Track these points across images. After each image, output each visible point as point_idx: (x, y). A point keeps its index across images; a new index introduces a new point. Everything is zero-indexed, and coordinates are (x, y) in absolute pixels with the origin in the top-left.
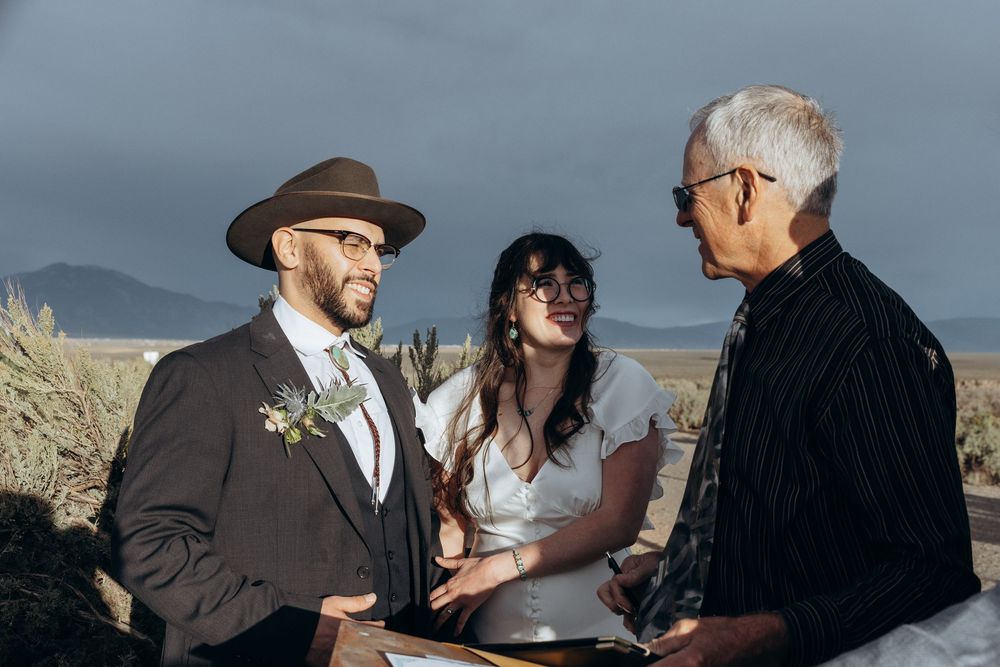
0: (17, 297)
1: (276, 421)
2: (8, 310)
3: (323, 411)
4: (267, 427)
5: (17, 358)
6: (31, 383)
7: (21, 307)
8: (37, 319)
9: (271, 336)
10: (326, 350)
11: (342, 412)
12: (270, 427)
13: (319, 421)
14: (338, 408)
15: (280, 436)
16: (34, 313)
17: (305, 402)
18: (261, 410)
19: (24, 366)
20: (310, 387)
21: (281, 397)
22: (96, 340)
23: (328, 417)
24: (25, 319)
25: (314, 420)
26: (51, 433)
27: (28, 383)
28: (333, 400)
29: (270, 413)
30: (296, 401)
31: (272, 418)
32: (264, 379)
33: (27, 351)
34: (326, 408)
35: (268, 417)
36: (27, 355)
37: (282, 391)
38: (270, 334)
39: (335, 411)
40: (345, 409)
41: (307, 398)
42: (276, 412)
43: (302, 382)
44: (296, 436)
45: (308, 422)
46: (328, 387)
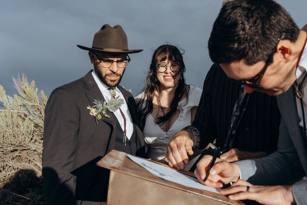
0: (25, 78)
2: (22, 82)
5: (23, 95)
6: (27, 102)
7: (26, 81)
8: (30, 85)
10: (108, 89)
16: (30, 83)
18: (88, 108)
19: (25, 97)
24: (26, 84)
25: (106, 112)
26: (32, 118)
27: (26, 102)
29: (91, 109)
30: (100, 105)
31: (91, 111)
32: (88, 97)
33: (26, 93)
34: (110, 107)
36: (26, 94)
37: (95, 102)
38: (90, 81)
41: (103, 104)
42: (93, 109)
44: (100, 117)
46: (110, 100)
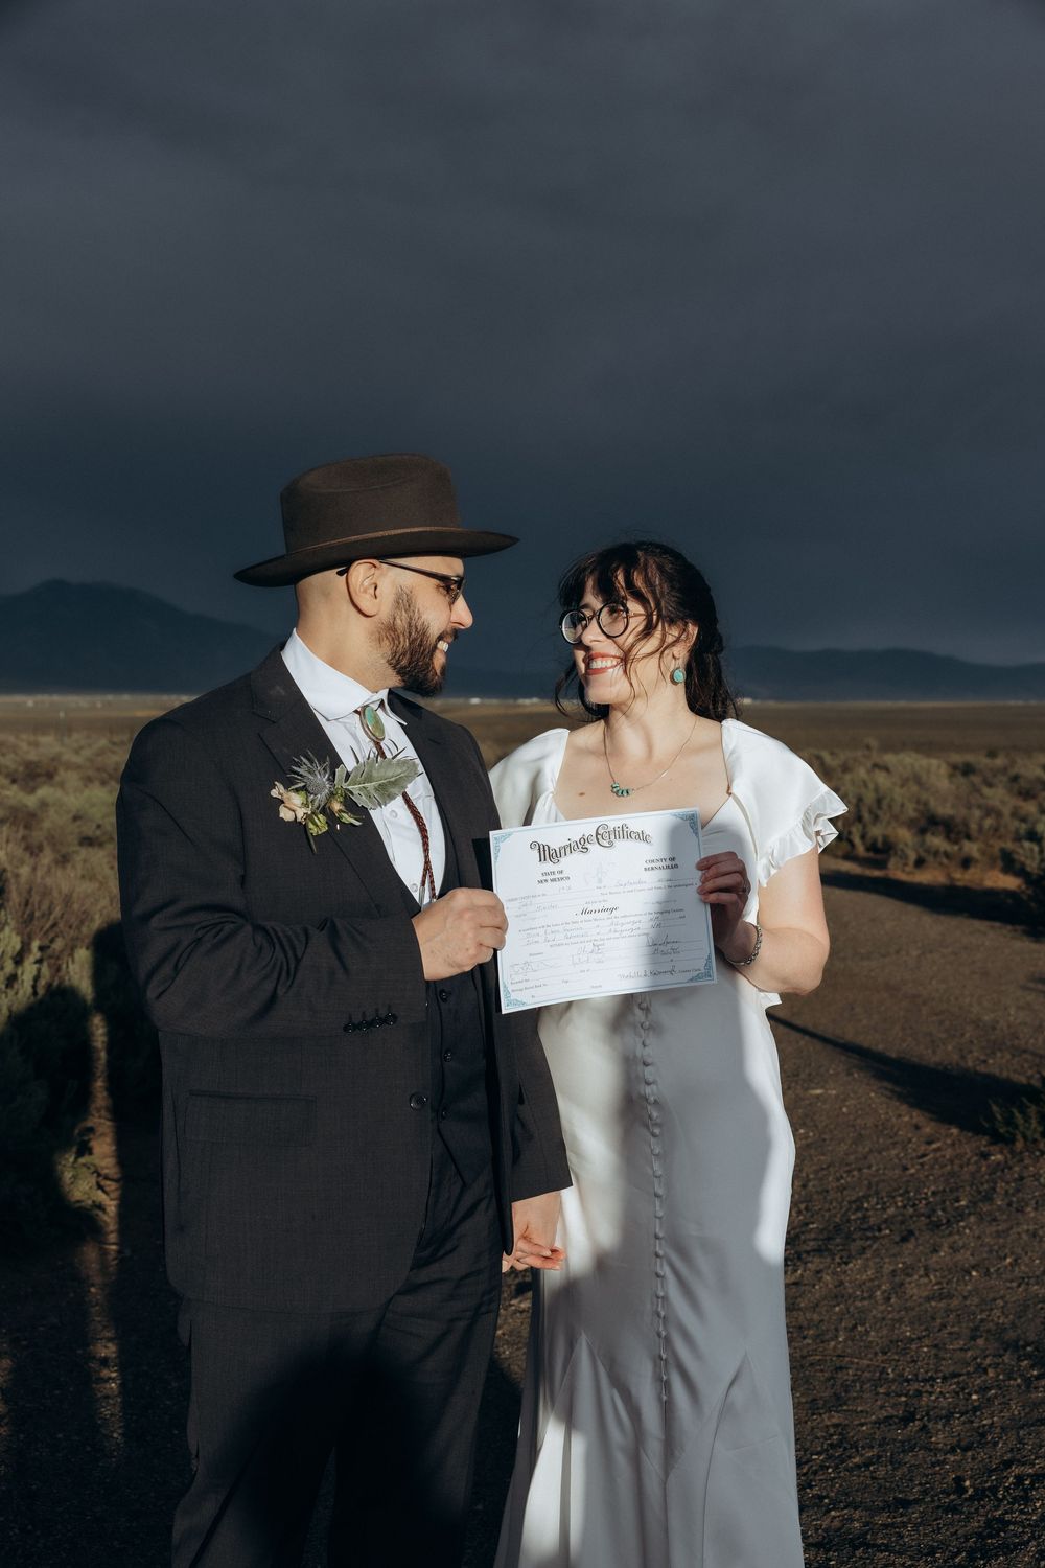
1: (294, 806)
3: (356, 793)
4: (282, 815)
9: (279, 690)
10: (356, 711)
11: (382, 796)
12: (285, 814)
13: (351, 805)
14: (376, 789)
15: (299, 827)
17: (332, 779)
20: (337, 761)
21: (298, 774)
22: (110, 698)
23: (362, 801)
25: (344, 803)
28: (369, 779)
29: (285, 797)
30: (321, 779)
31: (288, 803)
32: (274, 751)
34: (360, 789)
35: (283, 802)
37: (299, 766)
38: (278, 688)
39: (373, 792)
40: (385, 792)
41: (333, 774)
42: (293, 795)
43: (326, 754)
44: (321, 825)
45: (337, 806)
